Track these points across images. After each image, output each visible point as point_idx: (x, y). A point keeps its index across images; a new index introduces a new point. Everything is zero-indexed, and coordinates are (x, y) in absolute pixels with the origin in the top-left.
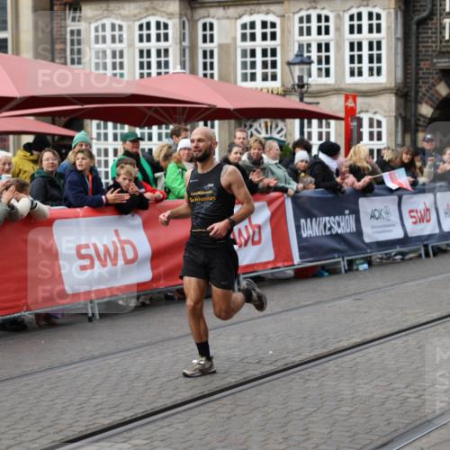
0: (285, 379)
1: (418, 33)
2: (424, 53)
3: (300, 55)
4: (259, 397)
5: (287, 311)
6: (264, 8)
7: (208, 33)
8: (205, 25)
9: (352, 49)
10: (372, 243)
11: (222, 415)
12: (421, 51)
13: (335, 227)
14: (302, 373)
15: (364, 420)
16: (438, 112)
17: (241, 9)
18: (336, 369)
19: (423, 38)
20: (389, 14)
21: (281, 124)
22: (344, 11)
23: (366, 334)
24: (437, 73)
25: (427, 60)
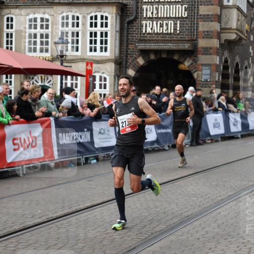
0: (47, 227)
1: (128, 28)
2: (131, 40)
3: (61, 38)
4: (32, 238)
5: (50, 187)
6: (42, 10)
7: (10, 23)
8: (8, 19)
9: (91, 36)
10: (99, 148)
11: (10, 248)
12: (130, 39)
13: (79, 138)
14: (57, 223)
15: (91, 251)
16: (138, 74)
17: (29, 10)
18: (76, 221)
19: (131, 31)
20: (112, 17)
21: (50, 78)
22: (87, 14)
23: (93, 201)
24: (138, 52)
25: (132, 44)
